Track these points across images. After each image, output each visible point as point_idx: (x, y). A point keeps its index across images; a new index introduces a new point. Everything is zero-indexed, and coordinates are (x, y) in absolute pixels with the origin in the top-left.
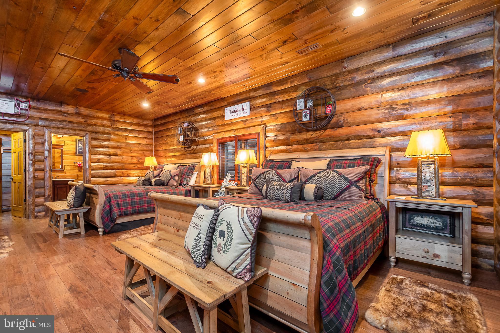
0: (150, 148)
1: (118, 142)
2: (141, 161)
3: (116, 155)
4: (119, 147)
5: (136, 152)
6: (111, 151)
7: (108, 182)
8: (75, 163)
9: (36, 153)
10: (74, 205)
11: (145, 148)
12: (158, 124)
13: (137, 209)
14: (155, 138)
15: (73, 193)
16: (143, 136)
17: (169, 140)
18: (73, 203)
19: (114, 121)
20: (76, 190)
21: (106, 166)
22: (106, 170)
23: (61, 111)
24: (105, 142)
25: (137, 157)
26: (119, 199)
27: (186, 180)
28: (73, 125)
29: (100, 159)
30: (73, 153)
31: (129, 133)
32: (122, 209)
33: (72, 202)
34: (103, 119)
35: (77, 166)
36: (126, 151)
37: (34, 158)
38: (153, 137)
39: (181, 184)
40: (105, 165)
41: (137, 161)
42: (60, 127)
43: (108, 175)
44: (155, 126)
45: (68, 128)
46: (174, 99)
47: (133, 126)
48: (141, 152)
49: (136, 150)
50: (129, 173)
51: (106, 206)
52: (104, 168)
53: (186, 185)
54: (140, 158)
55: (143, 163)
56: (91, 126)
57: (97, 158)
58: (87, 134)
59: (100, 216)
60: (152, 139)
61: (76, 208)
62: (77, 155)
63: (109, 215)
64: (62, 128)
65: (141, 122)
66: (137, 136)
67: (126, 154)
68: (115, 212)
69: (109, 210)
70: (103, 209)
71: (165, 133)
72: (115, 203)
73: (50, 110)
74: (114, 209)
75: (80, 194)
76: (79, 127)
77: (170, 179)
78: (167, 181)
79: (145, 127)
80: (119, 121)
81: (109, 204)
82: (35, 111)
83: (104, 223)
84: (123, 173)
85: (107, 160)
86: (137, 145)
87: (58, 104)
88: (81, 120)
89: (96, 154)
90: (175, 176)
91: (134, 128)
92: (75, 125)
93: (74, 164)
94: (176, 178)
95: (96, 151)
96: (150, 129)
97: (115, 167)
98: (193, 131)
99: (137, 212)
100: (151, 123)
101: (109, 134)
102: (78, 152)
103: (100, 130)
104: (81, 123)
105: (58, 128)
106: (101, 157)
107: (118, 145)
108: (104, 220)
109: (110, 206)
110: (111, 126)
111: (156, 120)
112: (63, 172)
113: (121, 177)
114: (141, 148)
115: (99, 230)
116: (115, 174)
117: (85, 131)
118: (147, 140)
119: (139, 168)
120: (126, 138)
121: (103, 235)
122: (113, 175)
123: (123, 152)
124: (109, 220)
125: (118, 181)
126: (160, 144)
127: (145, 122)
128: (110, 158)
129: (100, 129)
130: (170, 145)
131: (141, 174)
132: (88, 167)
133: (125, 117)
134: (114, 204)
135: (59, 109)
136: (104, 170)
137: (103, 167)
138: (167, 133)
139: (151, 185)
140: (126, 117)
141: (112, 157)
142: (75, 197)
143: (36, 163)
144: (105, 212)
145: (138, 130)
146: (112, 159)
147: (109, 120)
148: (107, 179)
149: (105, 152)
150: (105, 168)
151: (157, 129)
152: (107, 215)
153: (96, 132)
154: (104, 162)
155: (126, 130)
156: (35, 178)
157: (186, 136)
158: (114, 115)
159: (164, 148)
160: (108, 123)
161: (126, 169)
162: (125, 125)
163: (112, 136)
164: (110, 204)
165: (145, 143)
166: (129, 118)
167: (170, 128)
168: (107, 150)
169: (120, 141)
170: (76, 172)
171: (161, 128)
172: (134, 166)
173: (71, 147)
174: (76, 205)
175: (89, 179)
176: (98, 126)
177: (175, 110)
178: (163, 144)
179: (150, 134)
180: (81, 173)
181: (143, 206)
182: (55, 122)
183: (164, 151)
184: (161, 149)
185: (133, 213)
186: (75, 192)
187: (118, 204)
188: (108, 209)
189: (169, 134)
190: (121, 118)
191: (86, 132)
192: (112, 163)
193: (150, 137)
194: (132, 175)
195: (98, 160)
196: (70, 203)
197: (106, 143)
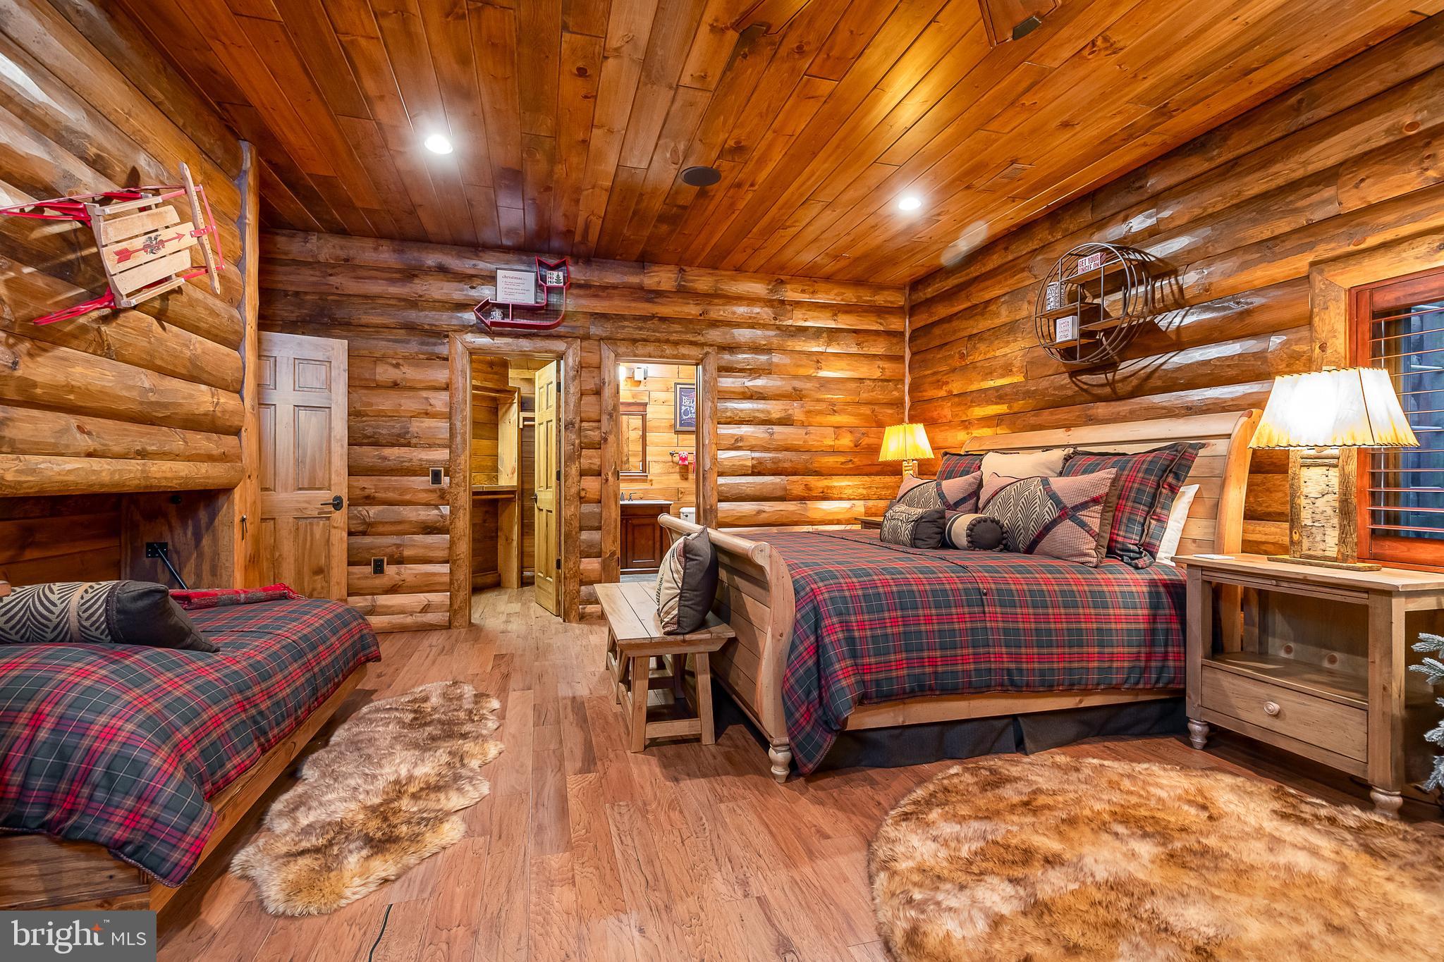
0: (896, 394)
1: (795, 377)
2: (865, 441)
3: (785, 421)
4: (796, 395)
5: (850, 409)
6: (775, 409)
7: (763, 516)
8: (672, 454)
9: (581, 421)
10: (679, 623)
11: (878, 395)
12: (929, 296)
13: (928, 670)
14: (913, 354)
15: (678, 572)
16: (873, 351)
17: (981, 354)
18: (675, 612)
19: (783, 302)
20: (686, 558)
21: (760, 462)
22: (759, 474)
23: (641, 288)
24: (755, 378)
25: (851, 429)
26: (853, 618)
27: (1137, 528)
28: (672, 330)
29: (740, 439)
30: (668, 425)
31: (829, 343)
32: (867, 669)
33: (672, 608)
34: (751, 300)
35: (677, 464)
36: (819, 407)
37: (579, 436)
38: (907, 350)
39: (1112, 550)
40: (757, 459)
41: (852, 445)
42: (638, 337)
43: (766, 492)
44: (912, 310)
45: (658, 341)
46: (1066, 125)
47: (842, 317)
48: (866, 410)
49: (848, 404)
50: (828, 487)
51: (801, 648)
52: (753, 467)
53: (1146, 559)
54: (863, 430)
55: (875, 449)
56: (718, 327)
57: (733, 436)
58: (707, 353)
59: (775, 690)
60: (900, 359)
61: (688, 637)
62: (677, 432)
63: (815, 694)
64: (645, 340)
65: (867, 296)
66: (854, 350)
67: (819, 419)
68: (844, 683)
69: (814, 670)
70: (790, 659)
71: (964, 324)
72: (840, 635)
73: (615, 287)
74: (837, 666)
75: (701, 575)
76: (686, 333)
77: (1054, 523)
78: (1033, 529)
79: (879, 316)
80: (798, 304)
81: (812, 638)
82: (581, 292)
83: (793, 729)
84: (808, 488)
85: (762, 439)
86: (853, 385)
87: (634, 264)
88: (692, 310)
89: (730, 422)
90: (1084, 506)
91: (844, 322)
92: (677, 327)
93: (669, 458)
94: (1093, 518)
95: (733, 410)
96: (896, 324)
97: (787, 465)
98: (1141, 282)
99: (931, 689)
100: (899, 299)
101: (768, 350)
102: (681, 421)
103: (742, 340)
104: (691, 321)
105: (634, 341)
106: (745, 430)
107: (794, 389)
108: (797, 715)
109: (818, 649)
110: (773, 322)
111: (917, 284)
112: (644, 479)
113: (802, 499)
114: (865, 396)
115: (772, 753)
116: (786, 489)
117: (702, 345)
118: (887, 365)
119: (858, 467)
120: (818, 362)
121: (788, 778)
122: (779, 493)
123: (809, 412)
124: (815, 716)
125: (793, 513)
126: (935, 374)
127: (881, 299)
128: (772, 434)
129: (743, 335)
130: (989, 374)
131: (864, 492)
132: (708, 466)
133: (817, 286)
134: (834, 639)
135: (634, 279)
136: (753, 474)
137: (749, 463)
138: (971, 322)
139: (946, 543)
140: (821, 286)
141: (777, 429)
142: (682, 590)
143: (584, 452)
144: (797, 675)
145: (855, 331)
146: (775, 436)
147: (769, 303)
148: (762, 508)
149: (757, 414)
150: (756, 471)
151: (922, 319)
152: (808, 693)
153: (732, 348)
154: (752, 449)
155: (818, 333)
156: (581, 498)
157: (1090, 314)
158: (782, 282)
159: (956, 386)
160: (764, 313)
161: (817, 473)
162: (816, 314)
163: (776, 358)
164: (819, 639)
165: (877, 374)
166: (829, 286)
167: (988, 303)
168: (760, 405)
169: (802, 372)
170: (674, 480)
171: (942, 311)
172: (842, 459)
173: (664, 408)
174: (685, 621)
175: (711, 507)
176: (738, 325)
177: (1025, 208)
178: (954, 370)
179: (895, 340)
180: (690, 485)
181: (954, 660)
182: (626, 323)
183: (956, 400)
184: (942, 393)
185: (912, 691)
186: (685, 569)
187: (851, 641)
188: (811, 662)
189: (983, 324)
190: (803, 291)
191: (706, 349)
192: (777, 449)
193: (895, 351)
194: (835, 493)
195: (737, 440)
196: (668, 613)
197: (760, 383)
